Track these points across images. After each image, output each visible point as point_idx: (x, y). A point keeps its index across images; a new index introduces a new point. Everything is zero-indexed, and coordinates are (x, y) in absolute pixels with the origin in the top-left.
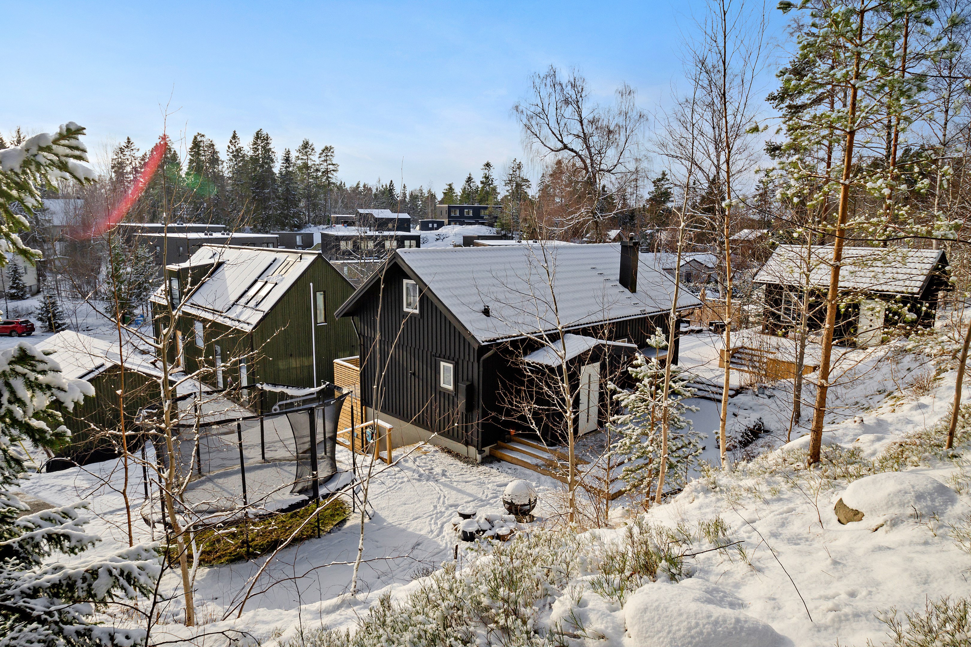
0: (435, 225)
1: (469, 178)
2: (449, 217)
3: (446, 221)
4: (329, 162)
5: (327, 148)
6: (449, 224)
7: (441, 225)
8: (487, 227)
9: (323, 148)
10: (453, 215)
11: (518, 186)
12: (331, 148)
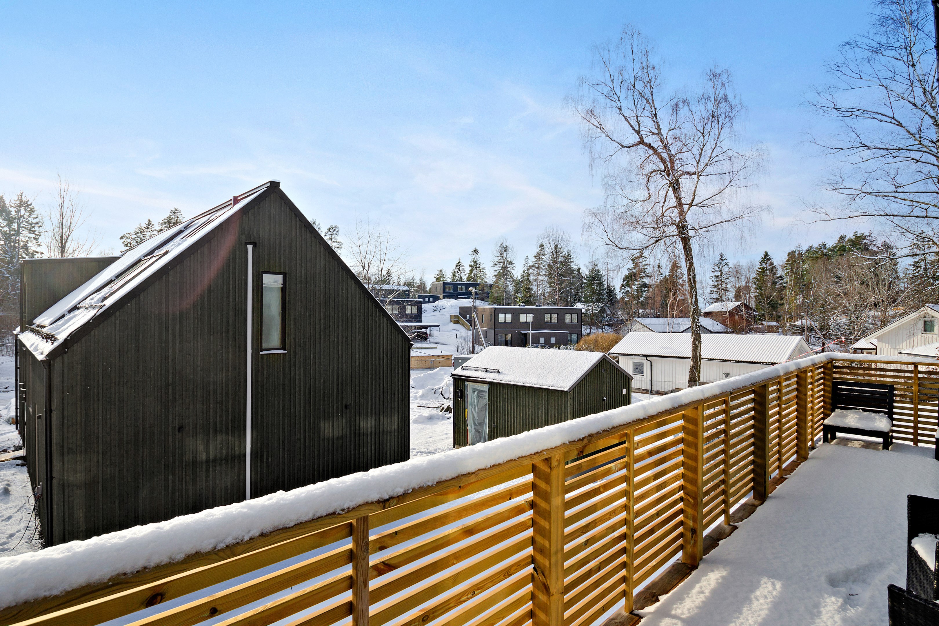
0: (431, 300)
1: (459, 263)
2: (444, 292)
3: (441, 296)
4: (333, 240)
5: (332, 228)
6: (444, 298)
7: (436, 299)
8: (480, 301)
9: (329, 227)
10: (447, 290)
11: (504, 268)
12: (336, 227)
